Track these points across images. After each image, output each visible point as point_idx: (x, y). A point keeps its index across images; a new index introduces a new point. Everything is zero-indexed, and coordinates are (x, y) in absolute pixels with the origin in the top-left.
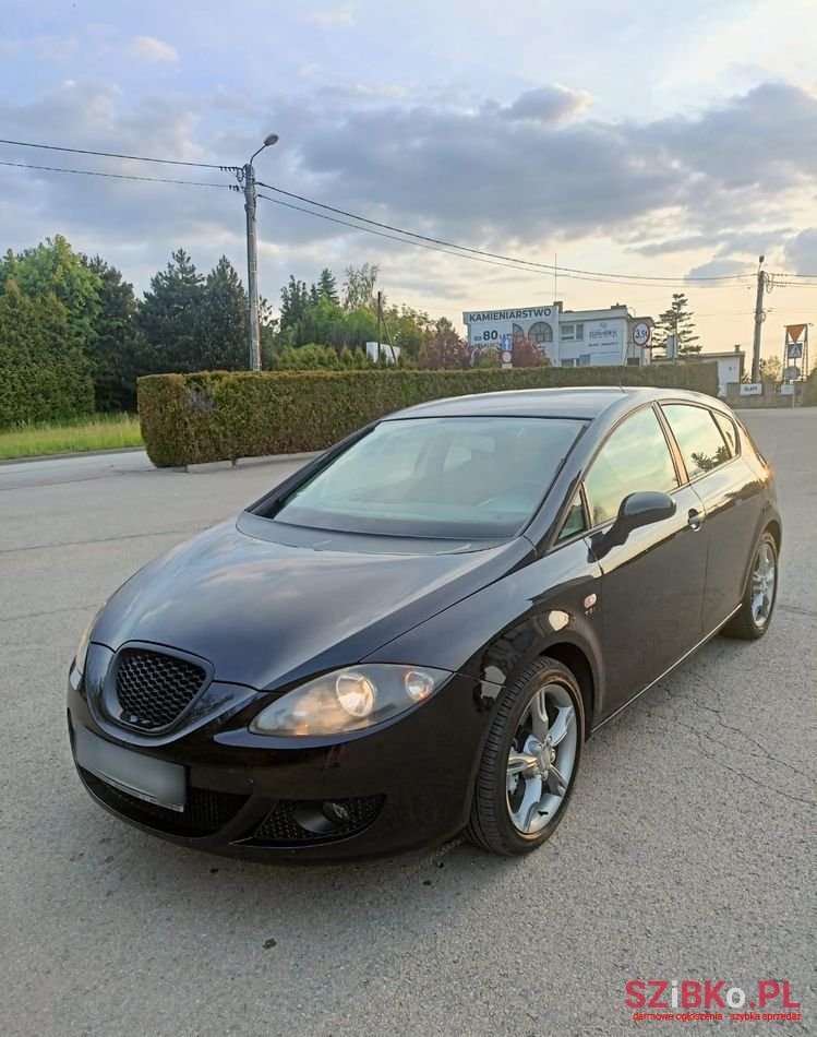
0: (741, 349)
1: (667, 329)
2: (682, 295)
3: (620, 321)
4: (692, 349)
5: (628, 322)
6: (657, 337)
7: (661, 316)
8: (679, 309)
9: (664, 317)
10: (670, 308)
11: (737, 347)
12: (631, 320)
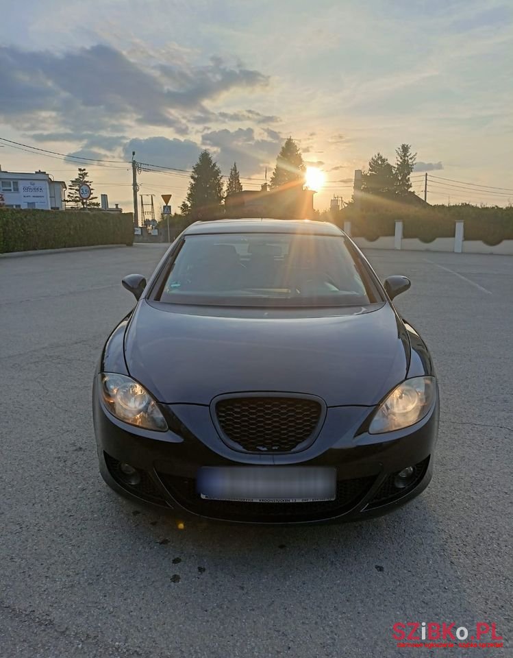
0: (119, 207)
1: (76, 190)
2: (84, 170)
3: (43, 182)
4: (94, 204)
5: (49, 183)
6: (71, 195)
7: (72, 181)
8: (84, 178)
9: (75, 182)
10: (77, 177)
11: (117, 205)
12: (51, 182)
